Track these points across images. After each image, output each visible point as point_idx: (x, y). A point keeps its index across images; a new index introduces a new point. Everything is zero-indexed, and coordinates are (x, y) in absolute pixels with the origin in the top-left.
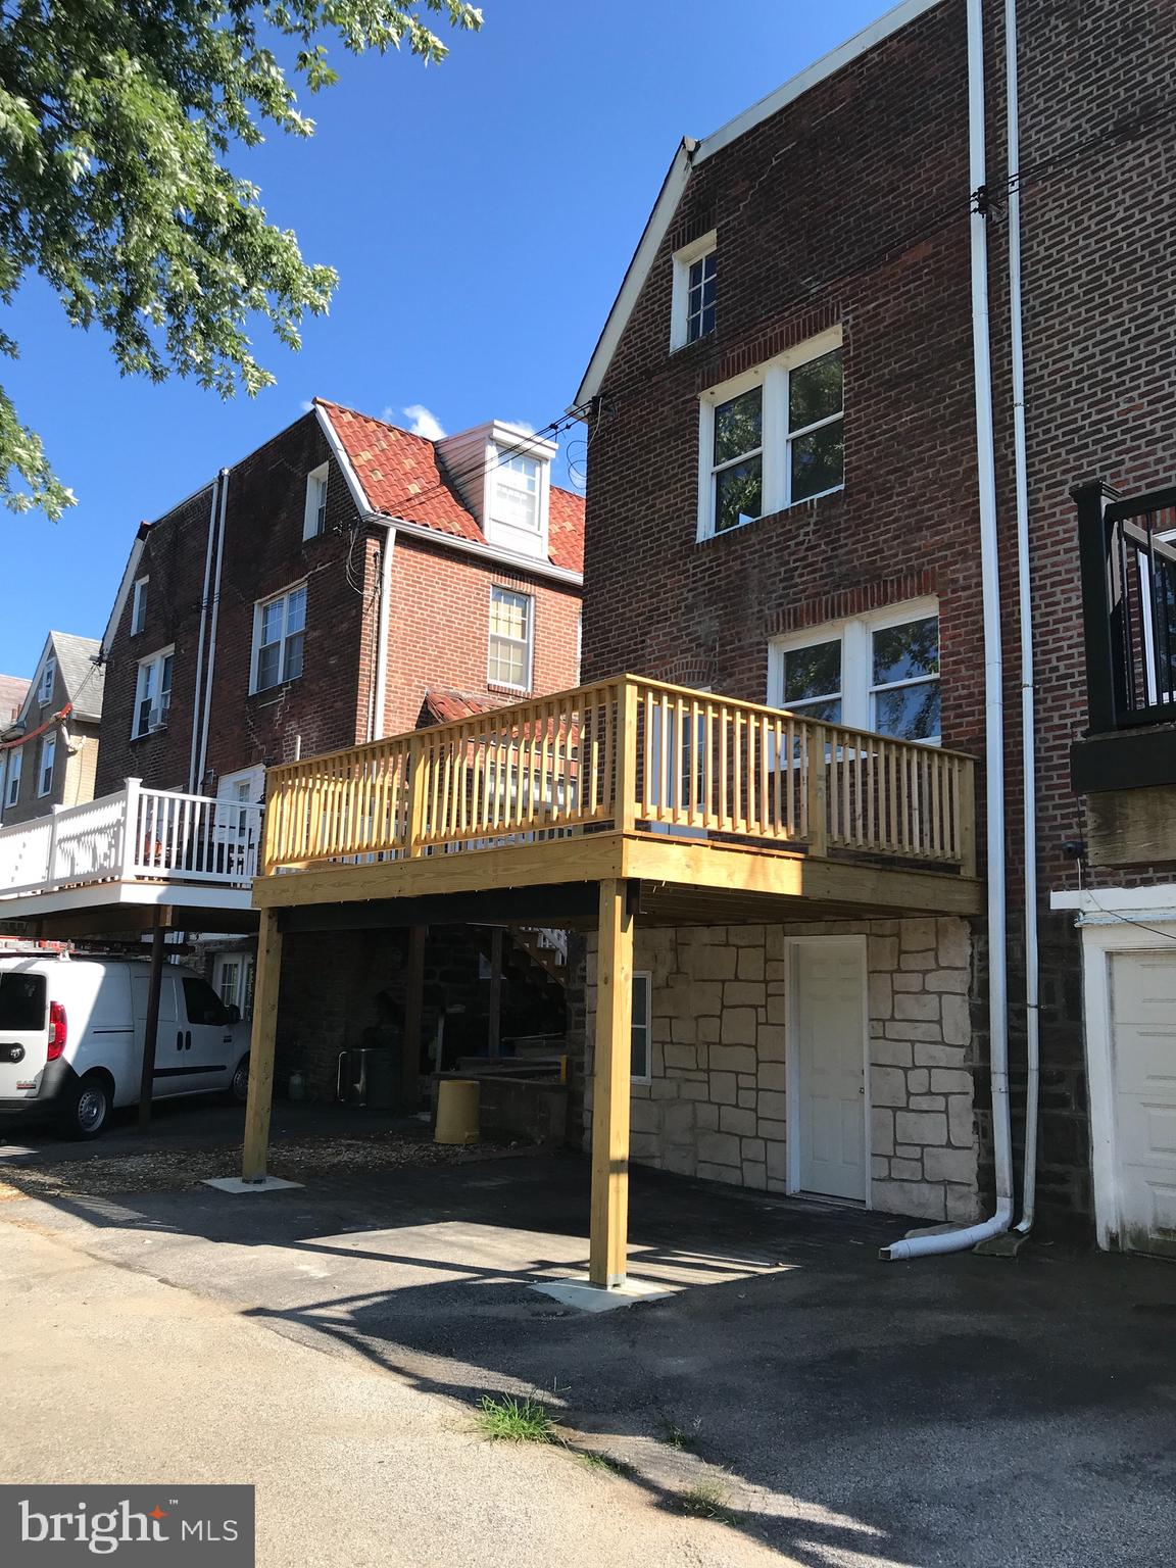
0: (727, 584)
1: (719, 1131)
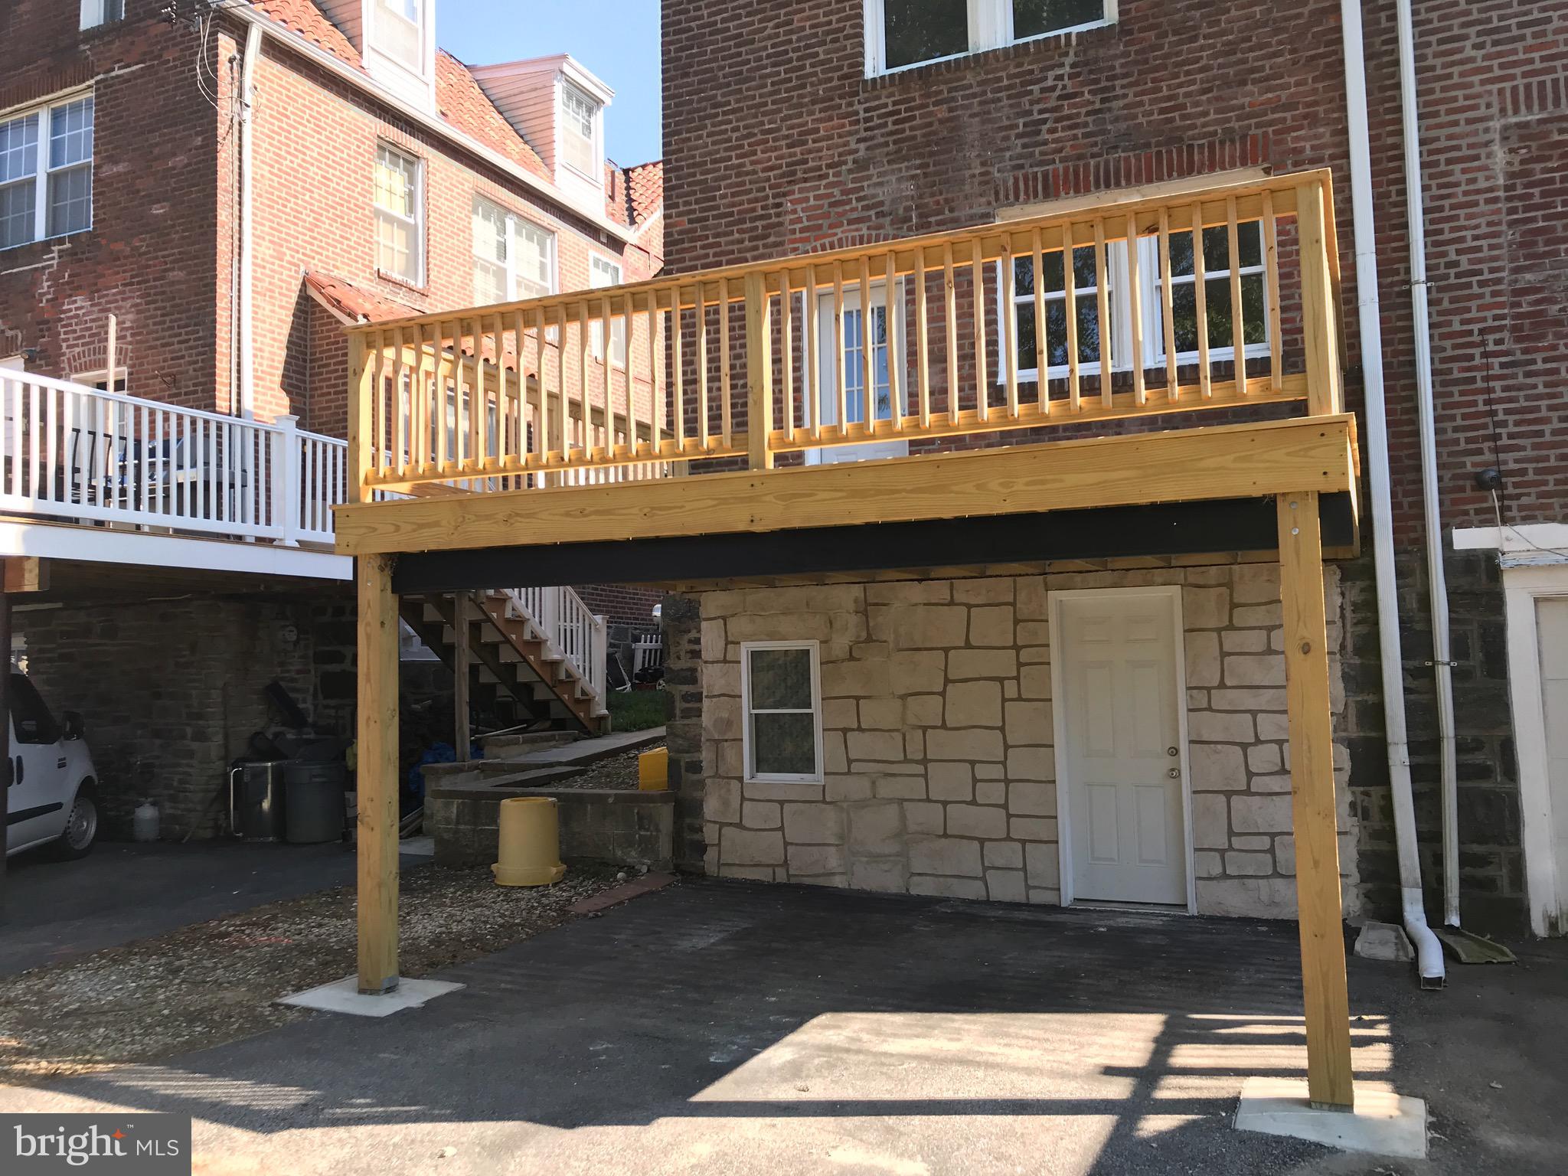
0: (924, 135)
1: (945, 835)
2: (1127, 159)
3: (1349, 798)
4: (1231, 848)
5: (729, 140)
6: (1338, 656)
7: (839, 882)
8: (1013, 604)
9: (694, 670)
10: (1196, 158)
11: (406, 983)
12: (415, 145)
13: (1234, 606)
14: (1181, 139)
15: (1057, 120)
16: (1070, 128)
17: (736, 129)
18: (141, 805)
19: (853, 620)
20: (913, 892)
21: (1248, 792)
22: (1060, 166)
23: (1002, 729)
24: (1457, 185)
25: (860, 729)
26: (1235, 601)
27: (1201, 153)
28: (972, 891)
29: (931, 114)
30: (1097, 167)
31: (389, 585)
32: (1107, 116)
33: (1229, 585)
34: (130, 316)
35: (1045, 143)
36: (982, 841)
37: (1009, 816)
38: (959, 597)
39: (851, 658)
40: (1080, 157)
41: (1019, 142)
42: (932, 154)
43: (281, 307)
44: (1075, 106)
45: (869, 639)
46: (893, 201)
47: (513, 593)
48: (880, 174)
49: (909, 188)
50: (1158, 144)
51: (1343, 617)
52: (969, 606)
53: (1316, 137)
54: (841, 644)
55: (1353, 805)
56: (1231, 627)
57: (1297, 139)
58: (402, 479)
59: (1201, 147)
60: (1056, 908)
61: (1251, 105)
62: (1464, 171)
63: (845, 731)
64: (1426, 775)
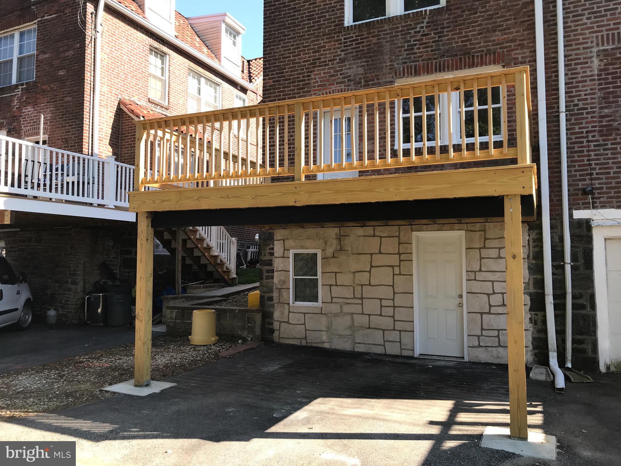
0: (368, 49)
1: (369, 328)
2: (448, 60)
3: (529, 316)
4: (482, 335)
5: (290, 49)
6: (527, 260)
7: (327, 346)
8: (399, 237)
9: (271, 260)
10: (475, 60)
11: (153, 383)
12: (165, 49)
13: (486, 239)
14: (469, 53)
15: (421, 44)
16: (426, 47)
17: (292, 45)
18: (49, 309)
19: (335, 242)
20: (356, 350)
21: (489, 313)
22: (421, 63)
23: (393, 286)
24: (579, 73)
25: (336, 285)
26: (487, 237)
27: (478, 59)
28: (379, 350)
29: (370, 41)
30: (436, 63)
31: (150, 225)
32: (441, 43)
33: (484, 231)
34: (49, 115)
35: (416, 53)
36: (384, 331)
37: (395, 321)
38: (377, 233)
39: (334, 257)
40: (429, 59)
41: (405, 53)
42: (370, 57)
43: (111, 112)
44: (428, 39)
45: (341, 249)
46: (355, 75)
47: (200, 228)
48: (349, 65)
49: (361, 70)
50: (461, 55)
51: (529, 244)
52: (381, 237)
53: (523, 53)
54: (330, 251)
55: (531, 319)
56: (484, 247)
57: (516, 54)
58: (156, 182)
59: (478, 56)
60: (412, 358)
61: (498, 40)
62: (582, 68)
63: (330, 286)
64: (560, 307)
